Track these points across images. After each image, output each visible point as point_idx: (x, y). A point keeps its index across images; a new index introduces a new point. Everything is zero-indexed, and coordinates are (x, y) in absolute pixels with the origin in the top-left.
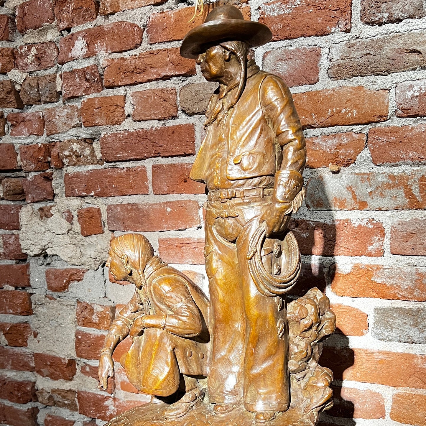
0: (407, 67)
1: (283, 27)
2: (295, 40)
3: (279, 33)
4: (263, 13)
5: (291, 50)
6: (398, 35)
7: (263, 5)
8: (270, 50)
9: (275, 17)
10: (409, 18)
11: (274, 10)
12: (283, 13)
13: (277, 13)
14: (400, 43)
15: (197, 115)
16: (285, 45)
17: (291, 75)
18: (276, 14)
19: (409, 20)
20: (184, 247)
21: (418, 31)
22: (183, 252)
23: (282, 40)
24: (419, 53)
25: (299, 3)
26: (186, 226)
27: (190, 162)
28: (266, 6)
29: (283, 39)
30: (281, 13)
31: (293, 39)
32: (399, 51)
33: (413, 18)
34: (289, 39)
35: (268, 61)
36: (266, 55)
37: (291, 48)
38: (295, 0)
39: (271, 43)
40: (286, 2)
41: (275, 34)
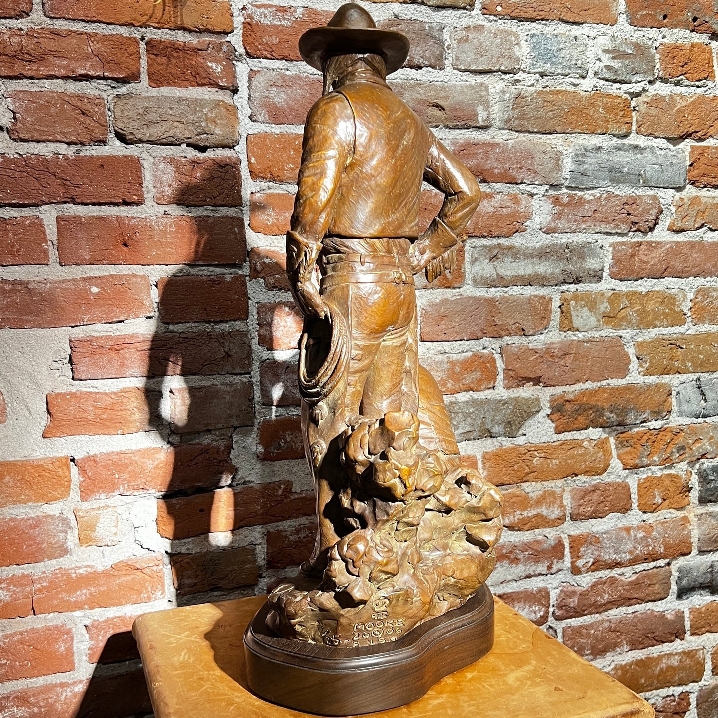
0: (430, 122)
1: (280, 42)
2: (294, 62)
3: (274, 49)
4: (250, 17)
5: (289, 75)
6: (419, 84)
7: (249, 6)
8: (259, 69)
9: (268, 26)
10: (430, 66)
11: (266, 17)
12: (279, 23)
13: (270, 21)
14: (421, 94)
15: (144, 145)
16: (281, 67)
17: (291, 109)
18: (269, 23)
19: (430, 69)
20: (126, 350)
21: (440, 83)
22: (124, 358)
23: (278, 59)
24: (441, 108)
25: (301, 16)
26: (129, 316)
27: (135, 215)
28: (253, 8)
29: (279, 58)
30: (277, 23)
31: (292, 60)
32: (421, 102)
33: (433, 67)
34: (286, 60)
35: (257, 83)
36: (252, 74)
37: (288, 72)
38: (295, 12)
39: (261, 59)
40: (283, 10)
41: (268, 49)
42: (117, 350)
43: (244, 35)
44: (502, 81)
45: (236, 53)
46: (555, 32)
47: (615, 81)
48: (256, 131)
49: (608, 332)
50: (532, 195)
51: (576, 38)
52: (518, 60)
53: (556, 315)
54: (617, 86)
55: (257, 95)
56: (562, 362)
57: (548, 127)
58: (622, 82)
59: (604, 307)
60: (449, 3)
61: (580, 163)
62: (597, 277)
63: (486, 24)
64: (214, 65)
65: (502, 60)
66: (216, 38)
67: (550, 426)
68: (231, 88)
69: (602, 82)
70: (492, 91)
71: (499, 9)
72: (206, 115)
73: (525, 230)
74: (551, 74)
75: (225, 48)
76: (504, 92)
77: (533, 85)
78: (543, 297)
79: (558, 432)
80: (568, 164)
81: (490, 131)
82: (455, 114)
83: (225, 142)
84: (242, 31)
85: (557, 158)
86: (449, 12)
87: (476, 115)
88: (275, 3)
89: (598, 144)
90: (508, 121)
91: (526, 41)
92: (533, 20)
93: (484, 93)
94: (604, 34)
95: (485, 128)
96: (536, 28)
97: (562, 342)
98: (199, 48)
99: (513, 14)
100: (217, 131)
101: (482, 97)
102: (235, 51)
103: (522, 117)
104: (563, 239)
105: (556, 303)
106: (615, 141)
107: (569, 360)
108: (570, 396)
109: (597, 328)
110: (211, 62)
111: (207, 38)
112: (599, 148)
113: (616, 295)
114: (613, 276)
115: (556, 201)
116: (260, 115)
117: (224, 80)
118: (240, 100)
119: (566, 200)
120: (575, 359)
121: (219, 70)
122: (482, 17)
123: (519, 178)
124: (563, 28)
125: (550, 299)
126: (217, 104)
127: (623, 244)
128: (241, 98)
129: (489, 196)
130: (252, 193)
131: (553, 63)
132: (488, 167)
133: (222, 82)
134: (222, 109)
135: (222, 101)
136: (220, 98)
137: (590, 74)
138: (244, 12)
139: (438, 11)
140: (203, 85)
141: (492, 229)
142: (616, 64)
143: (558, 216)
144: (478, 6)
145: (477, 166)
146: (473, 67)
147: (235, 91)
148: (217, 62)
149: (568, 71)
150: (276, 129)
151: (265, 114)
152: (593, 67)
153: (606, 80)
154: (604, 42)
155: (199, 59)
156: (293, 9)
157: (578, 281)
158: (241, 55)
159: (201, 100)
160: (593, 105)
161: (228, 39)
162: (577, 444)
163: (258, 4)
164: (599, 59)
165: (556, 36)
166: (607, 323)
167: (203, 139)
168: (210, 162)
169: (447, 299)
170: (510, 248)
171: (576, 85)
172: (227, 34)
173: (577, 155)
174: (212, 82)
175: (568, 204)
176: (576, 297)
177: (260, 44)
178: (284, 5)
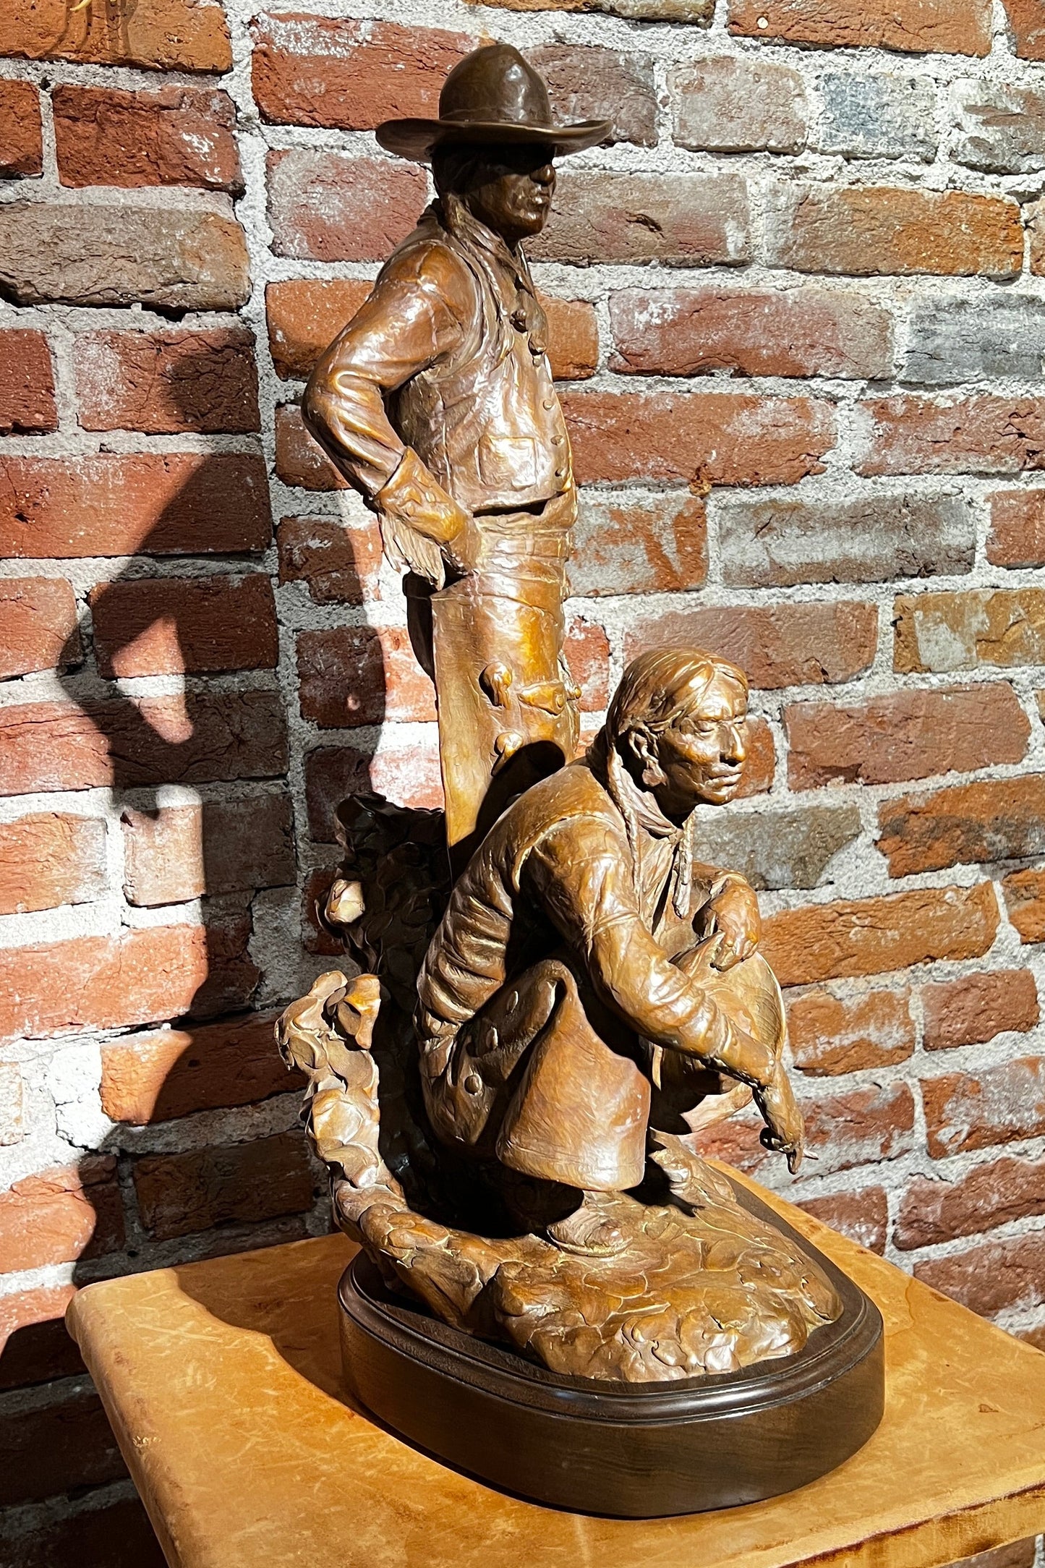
0: (632, 255)
1: (327, 91)
2: (358, 134)
3: (317, 106)
4: (266, 39)
5: (348, 160)
6: (608, 176)
7: (264, 17)
8: (287, 147)
9: (303, 58)
10: (629, 140)
11: (298, 39)
12: (326, 53)
13: (307, 48)
14: (611, 198)
15: (55, 306)
16: (332, 142)
17: (354, 229)
18: (305, 52)
19: (630, 146)
20: (29, 736)
21: (650, 175)
22: (28, 753)
23: (325, 127)
24: (653, 226)
25: (369, 38)
26: (32, 664)
27: (39, 454)
28: (272, 21)
29: (327, 124)
30: (321, 51)
31: (352, 129)
32: (613, 213)
33: (636, 143)
34: (341, 129)
35: (283, 177)
36: (273, 157)
37: (345, 154)
38: (357, 28)
39: (291, 128)
40: (332, 24)
41: (304, 105)
42: (9, 737)
43: (255, 77)
44: (770, 171)
45: (239, 115)
46: (872, 71)
47: (988, 170)
48: (283, 277)
49: (987, 672)
50: (834, 400)
51: (913, 84)
52: (802, 127)
53: (886, 641)
54: (993, 178)
55: (284, 201)
56: (901, 735)
57: (863, 262)
58: (1003, 171)
59: (978, 621)
60: (663, 12)
61: (927, 334)
62: (964, 562)
63: (737, 53)
64: (195, 140)
65: (770, 127)
66: (196, 83)
67: (879, 863)
68: (231, 188)
69: (964, 172)
70: (752, 189)
71: (763, 23)
72: (181, 243)
73: (823, 471)
74: (866, 156)
75: (216, 104)
76: (775, 193)
77: (831, 179)
78: (861, 605)
79: (896, 874)
80: (904, 337)
81: (752, 271)
82: (681, 237)
83: (221, 299)
84: (250, 69)
85: (883, 324)
86: (664, 31)
87: (723, 239)
88: (317, 10)
89: (960, 297)
90: (785, 250)
91: (817, 89)
92: (829, 47)
93: (737, 195)
94: (968, 75)
95: (740, 265)
96: (834, 61)
97: (899, 694)
98: (164, 103)
99: (790, 35)
100: (206, 276)
101: (732, 202)
102: (238, 109)
103: (812, 242)
104: (896, 487)
105: (886, 617)
106: (993, 290)
107: (913, 730)
108: (918, 803)
109: (967, 665)
110: (188, 133)
111: (178, 84)
112: (962, 304)
113: (1001, 598)
114: (993, 559)
115: (882, 411)
116: (291, 242)
117: (216, 170)
118: (249, 212)
119: (900, 409)
120: (926, 729)
121: (206, 149)
122: (729, 41)
123: (810, 364)
124: (888, 63)
125: (875, 609)
126: (204, 220)
127: (1010, 495)
128: (252, 207)
129: (750, 403)
130: (279, 405)
131: (869, 133)
132: (748, 344)
133: (212, 174)
134: (213, 229)
135: (214, 215)
136: (210, 208)
137: (942, 156)
138: (253, 28)
139: (643, 29)
140: (173, 181)
141: (759, 469)
142: (991, 135)
143: (887, 441)
144: (720, 18)
145: (728, 342)
146: (715, 142)
147: (238, 193)
148: (199, 131)
149: (898, 149)
150: (325, 272)
151: (301, 241)
152: (947, 140)
153: (973, 167)
154: (966, 90)
155: (163, 127)
156: (352, 24)
157: (927, 571)
158: (249, 119)
159: (171, 213)
160: (948, 217)
161: (221, 85)
162: (931, 898)
163: (281, 12)
164: (958, 126)
165: (875, 79)
166: (984, 654)
167: (178, 292)
168: (192, 340)
169: (674, 615)
170: (795, 508)
171: (914, 178)
172: (220, 74)
173: (921, 318)
174: (192, 175)
175: (905, 417)
176: (924, 602)
177: (288, 96)
178: (335, 15)
